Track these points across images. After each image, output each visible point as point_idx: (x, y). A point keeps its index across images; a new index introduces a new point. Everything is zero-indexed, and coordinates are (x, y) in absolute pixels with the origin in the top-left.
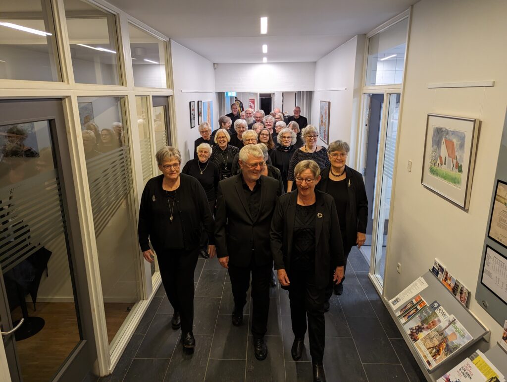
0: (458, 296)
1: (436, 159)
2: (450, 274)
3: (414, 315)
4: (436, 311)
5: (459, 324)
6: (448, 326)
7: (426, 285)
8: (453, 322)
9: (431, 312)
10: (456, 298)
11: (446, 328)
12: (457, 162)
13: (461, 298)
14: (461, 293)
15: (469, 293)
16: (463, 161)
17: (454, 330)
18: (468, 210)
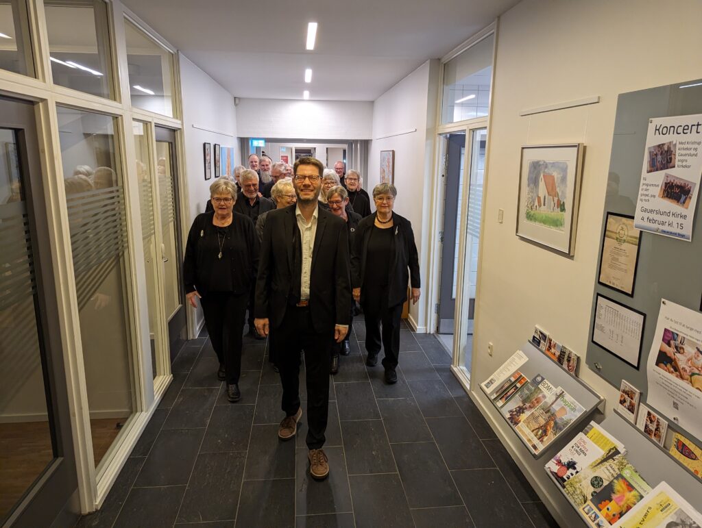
0: (565, 366)
1: (534, 201)
2: (554, 341)
3: (513, 395)
4: (540, 386)
5: (568, 397)
6: (556, 400)
7: (525, 359)
8: (561, 395)
9: (533, 388)
10: (562, 368)
11: (552, 404)
12: (558, 200)
13: (568, 367)
14: (569, 361)
15: (578, 358)
16: (565, 198)
17: (563, 404)
18: (573, 256)
